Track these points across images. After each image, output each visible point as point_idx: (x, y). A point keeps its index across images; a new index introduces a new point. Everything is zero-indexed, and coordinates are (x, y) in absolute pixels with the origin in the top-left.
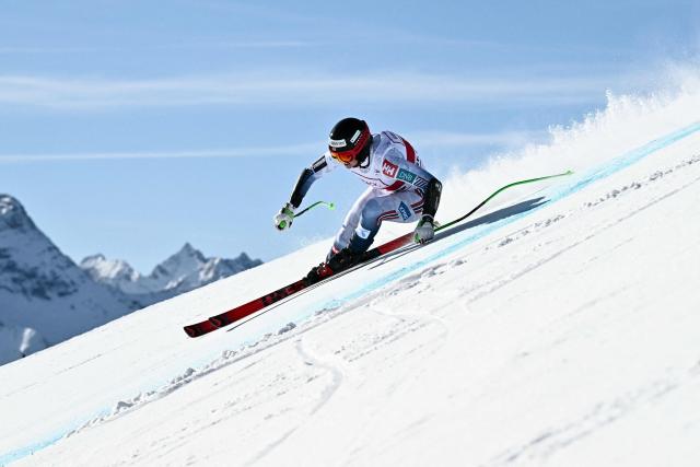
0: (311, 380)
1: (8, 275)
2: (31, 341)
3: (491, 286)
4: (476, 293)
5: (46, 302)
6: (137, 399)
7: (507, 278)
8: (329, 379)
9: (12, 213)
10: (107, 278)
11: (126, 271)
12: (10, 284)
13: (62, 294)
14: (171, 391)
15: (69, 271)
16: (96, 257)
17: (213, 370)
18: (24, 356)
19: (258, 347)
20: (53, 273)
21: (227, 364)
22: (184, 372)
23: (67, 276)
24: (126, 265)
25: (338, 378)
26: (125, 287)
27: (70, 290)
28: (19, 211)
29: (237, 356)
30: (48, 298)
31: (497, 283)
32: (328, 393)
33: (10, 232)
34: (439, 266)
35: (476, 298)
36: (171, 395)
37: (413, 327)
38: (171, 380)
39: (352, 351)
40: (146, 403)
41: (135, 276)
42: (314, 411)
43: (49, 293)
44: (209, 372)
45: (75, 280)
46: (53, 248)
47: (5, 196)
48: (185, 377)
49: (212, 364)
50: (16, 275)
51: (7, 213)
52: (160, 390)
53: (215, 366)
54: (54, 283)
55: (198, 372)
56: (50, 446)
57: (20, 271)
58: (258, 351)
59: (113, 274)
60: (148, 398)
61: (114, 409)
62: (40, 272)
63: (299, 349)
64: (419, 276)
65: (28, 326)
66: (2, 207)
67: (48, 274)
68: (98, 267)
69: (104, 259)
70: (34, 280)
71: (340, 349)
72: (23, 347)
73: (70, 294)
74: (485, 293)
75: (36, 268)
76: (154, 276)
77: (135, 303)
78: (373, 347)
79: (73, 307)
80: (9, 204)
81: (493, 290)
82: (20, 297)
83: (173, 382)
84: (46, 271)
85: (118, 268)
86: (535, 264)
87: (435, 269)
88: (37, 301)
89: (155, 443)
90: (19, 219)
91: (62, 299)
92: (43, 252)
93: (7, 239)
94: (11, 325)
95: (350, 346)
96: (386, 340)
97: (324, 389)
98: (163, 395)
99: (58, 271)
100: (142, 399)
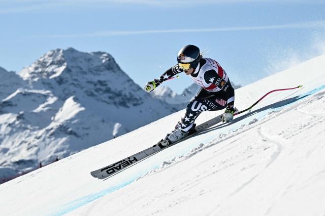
0: (266, 149)
1: (107, 95)
2: (119, 130)
5: (127, 109)
6: (173, 160)
8: (275, 148)
9: (108, 62)
10: (159, 96)
11: (169, 92)
12: (107, 100)
13: (135, 105)
14: (191, 155)
15: (139, 93)
17: (213, 144)
18: (114, 138)
19: (237, 132)
20: (130, 93)
21: (221, 141)
22: (198, 145)
23: (138, 95)
24: (169, 89)
25: (280, 148)
26: (168, 101)
27: (140, 102)
28: (112, 61)
29: (226, 137)
30: (128, 107)
32: (275, 156)
33: (107, 72)
36: (191, 158)
37: (320, 120)
38: (191, 150)
39: (288, 133)
40: (178, 162)
41: (173, 95)
43: (128, 104)
45: (142, 97)
46: (130, 80)
47: (104, 53)
48: (199, 148)
49: (214, 141)
50: (111, 95)
51: (105, 62)
52: (186, 155)
53: (215, 143)
54: (131, 99)
55: (206, 145)
56: (128, 185)
57: (112, 92)
58: (238, 134)
59: (162, 94)
60: (179, 160)
61: (161, 166)
62: (123, 94)
63: (259, 133)
65: (117, 122)
66: (103, 59)
67: (127, 94)
70: (120, 97)
71: (281, 133)
72: (114, 133)
73: (139, 104)
75: (121, 91)
76: (184, 94)
77: (174, 109)
78: (298, 132)
79: (141, 112)
80: (106, 57)
82: (113, 107)
83: (193, 151)
84: (126, 93)
85: (165, 90)
88: (122, 108)
89: (183, 183)
90: (112, 65)
91: (135, 107)
92: (125, 82)
93: (105, 76)
94: (108, 121)
95: (287, 131)
96: (306, 128)
97: (272, 154)
98: (187, 158)
99: (133, 93)
100: (176, 160)
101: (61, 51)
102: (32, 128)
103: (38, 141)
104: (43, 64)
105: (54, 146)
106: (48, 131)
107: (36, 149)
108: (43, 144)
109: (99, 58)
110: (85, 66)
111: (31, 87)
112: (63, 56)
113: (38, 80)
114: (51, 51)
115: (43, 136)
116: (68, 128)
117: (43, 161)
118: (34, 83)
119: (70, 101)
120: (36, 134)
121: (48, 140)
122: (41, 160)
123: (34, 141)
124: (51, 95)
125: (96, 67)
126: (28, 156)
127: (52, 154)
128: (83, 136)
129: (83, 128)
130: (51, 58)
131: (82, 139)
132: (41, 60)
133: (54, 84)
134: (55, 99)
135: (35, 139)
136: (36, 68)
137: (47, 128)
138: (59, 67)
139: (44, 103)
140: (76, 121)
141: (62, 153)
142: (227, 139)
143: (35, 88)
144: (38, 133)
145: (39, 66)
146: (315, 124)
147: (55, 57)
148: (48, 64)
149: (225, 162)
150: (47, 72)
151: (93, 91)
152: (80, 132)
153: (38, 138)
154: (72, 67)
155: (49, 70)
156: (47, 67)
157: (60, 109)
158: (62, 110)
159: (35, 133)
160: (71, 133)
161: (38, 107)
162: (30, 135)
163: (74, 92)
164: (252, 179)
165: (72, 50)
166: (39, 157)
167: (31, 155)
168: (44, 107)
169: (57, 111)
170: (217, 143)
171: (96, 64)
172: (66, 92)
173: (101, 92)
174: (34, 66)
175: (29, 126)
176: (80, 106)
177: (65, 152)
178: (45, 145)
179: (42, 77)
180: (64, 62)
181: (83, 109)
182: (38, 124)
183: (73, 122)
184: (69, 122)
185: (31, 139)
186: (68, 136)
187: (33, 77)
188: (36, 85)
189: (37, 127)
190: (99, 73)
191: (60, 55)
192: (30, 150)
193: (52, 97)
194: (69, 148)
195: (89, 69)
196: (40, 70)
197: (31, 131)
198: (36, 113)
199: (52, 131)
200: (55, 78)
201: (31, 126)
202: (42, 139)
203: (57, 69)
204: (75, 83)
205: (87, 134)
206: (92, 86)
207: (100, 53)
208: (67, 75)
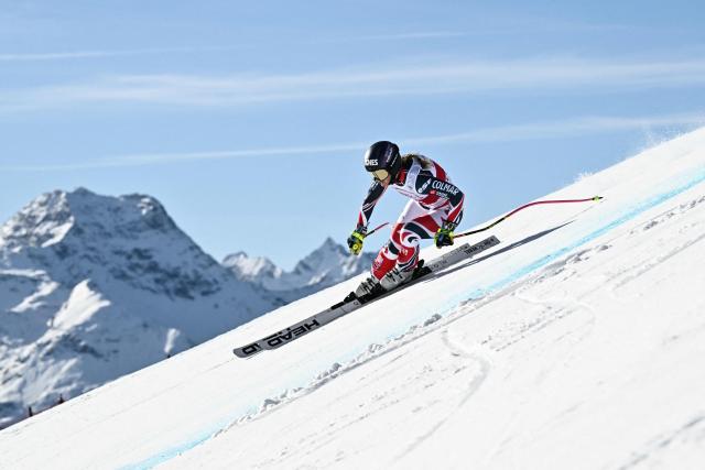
0: (458, 370)
1: (151, 276)
2: (176, 341)
3: (637, 270)
4: (623, 277)
5: (189, 302)
6: (284, 396)
7: (654, 261)
8: (476, 369)
9: (152, 214)
10: (250, 276)
11: (269, 268)
12: (153, 286)
13: (205, 294)
14: (317, 386)
15: (212, 270)
16: (238, 255)
17: (359, 365)
18: (169, 357)
19: (403, 340)
20: (196, 272)
21: (374, 357)
22: (330, 367)
23: (210, 275)
24: (268, 261)
25: (485, 369)
26: (268, 285)
29: (383, 350)
31: (643, 267)
32: (476, 383)
33: (150, 232)
34: (584, 252)
35: (623, 283)
36: (317, 391)
37: (560, 314)
38: (317, 376)
39: (498, 340)
40: (293, 399)
41: (278, 273)
42: (464, 401)
43: (192, 293)
44: (355, 366)
45: (218, 279)
46: (194, 247)
47: (144, 197)
48: (332, 372)
49: (358, 358)
50: (159, 276)
51: (147, 214)
52: (307, 386)
53: (361, 361)
54: (196, 282)
55: (344, 367)
56: (198, 446)
57: (161, 271)
58: (404, 344)
59: (256, 271)
60: (295, 395)
61: (261, 408)
62: (182, 272)
63: (445, 340)
64: (564, 263)
65: (173, 327)
66: (142, 208)
67: (190, 273)
68: (240, 265)
69: (246, 256)
70: (177, 280)
71: (487, 339)
72: (168, 348)
73: (213, 292)
74: (632, 278)
75: (178, 268)
76: (297, 272)
77: (278, 299)
78: (519, 336)
79: (216, 306)
80: (149, 204)
81: (640, 274)
82: (164, 298)
83: (319, 378)
84: (188, 271)
85: (261, 265)
86: (681, 246)
87: (579, 255)
88: (180, 300)
89: (303, 440)
90: (159, 220)
91: (205, 298)
92: (185, 251)
93: (148, 240)
94: (156, 326)
95: (497, 336)
96: (533, 329)
97: (471, 380)
98: (309, 391)
99: (200, 270)
100: (289, 396)
101: (63, 195)
102: (10, 343)
103: (23, 366)
104: (30, 220)
105: (54, 374)
106: (41, 347)
107: (18, 381)
108: (32, 371)
109: (135, 206)
110: (108, 222)
111: (8, 264)
112: (67, 205)
113: (21, 251)
114: (44, 195)
115: (33, 356)
116: (80, 341)
117: (34, 404)
118: (13, 256)
119: (81, 289)
120: (18, 354)
121: (41, 365)
122: (30, 403)
123: (15, 366)
124: (47, 278)
125: (131, 223)
126: (4, 396)
127: (50, 390)
128: (109, 355)
129: (108, 340)
130: (44, 208)
131: (107, 361)
132: (26, 212)
133: (51, 256)
134: (53, 285)
135: (18, 363)
136: (17, 229)
137: (39, 341)
138: (59, 225)
139: (32, 293)
140: (94, 327)
141: (69, 388)
142: (384, 353)
143: (15, 266)
144: (22, 351)
145: (22, 224)
146: (551, 321)
147: (52, 206)
148: (38, 221)
149: (382, 397)
150: (36, 235)
151: (125, 269)
152: (102, 348)
153: (23, 361)
154: (85, 224)
155: (41, 230)
156: (38, 225)
157: (64, 305)
158: (66, 307)
159: (17, 350)
160: (85, 349)
161: (21, 301)
162: (7, 356)
163: (90, 272)
164: (435, 428)
165: (83, 193)
166: (25, 397)
167: (11, 393)
168: (31, 303)
169: (57, 308)
170: (365, 362)
171: (129, 217)
172: (75, 272)
173: (140, 271)
174: (12, 223)
175: (5, 339)
176: (102, 299)
177: (74, 386)
178: (37, 373)
179: (27, 244)
180: (69, 215)
181: (106, 303)
182: (22, 335)
183: (88, 330)
184: (80, 328)
185: (10, 362)
186: (80, 356)
187: (11, 246)
188: (16, 261)
189: (20, 341)
190: (135, 234)
191: (60, 203)
192: (7, 384)
193: (48, 282)
194: (80, 380)
195: (117, 227)
196: (24, 232)
197: (10, 347)
198: (17, 314)
199: (49, 347)
200: (52, 246)
201: (10, 339)
202: (29, 362)
203: (57, 229)
204: (92, 254)
205: (115, 352)
206: (123, 260)
207: (137, 197)
208: (76, 241)
